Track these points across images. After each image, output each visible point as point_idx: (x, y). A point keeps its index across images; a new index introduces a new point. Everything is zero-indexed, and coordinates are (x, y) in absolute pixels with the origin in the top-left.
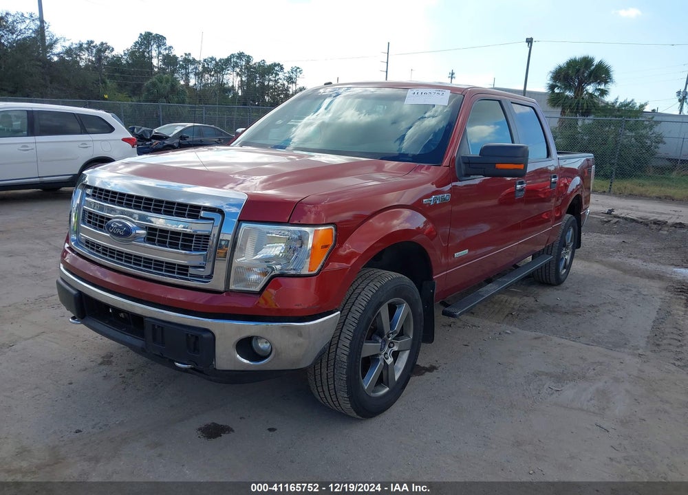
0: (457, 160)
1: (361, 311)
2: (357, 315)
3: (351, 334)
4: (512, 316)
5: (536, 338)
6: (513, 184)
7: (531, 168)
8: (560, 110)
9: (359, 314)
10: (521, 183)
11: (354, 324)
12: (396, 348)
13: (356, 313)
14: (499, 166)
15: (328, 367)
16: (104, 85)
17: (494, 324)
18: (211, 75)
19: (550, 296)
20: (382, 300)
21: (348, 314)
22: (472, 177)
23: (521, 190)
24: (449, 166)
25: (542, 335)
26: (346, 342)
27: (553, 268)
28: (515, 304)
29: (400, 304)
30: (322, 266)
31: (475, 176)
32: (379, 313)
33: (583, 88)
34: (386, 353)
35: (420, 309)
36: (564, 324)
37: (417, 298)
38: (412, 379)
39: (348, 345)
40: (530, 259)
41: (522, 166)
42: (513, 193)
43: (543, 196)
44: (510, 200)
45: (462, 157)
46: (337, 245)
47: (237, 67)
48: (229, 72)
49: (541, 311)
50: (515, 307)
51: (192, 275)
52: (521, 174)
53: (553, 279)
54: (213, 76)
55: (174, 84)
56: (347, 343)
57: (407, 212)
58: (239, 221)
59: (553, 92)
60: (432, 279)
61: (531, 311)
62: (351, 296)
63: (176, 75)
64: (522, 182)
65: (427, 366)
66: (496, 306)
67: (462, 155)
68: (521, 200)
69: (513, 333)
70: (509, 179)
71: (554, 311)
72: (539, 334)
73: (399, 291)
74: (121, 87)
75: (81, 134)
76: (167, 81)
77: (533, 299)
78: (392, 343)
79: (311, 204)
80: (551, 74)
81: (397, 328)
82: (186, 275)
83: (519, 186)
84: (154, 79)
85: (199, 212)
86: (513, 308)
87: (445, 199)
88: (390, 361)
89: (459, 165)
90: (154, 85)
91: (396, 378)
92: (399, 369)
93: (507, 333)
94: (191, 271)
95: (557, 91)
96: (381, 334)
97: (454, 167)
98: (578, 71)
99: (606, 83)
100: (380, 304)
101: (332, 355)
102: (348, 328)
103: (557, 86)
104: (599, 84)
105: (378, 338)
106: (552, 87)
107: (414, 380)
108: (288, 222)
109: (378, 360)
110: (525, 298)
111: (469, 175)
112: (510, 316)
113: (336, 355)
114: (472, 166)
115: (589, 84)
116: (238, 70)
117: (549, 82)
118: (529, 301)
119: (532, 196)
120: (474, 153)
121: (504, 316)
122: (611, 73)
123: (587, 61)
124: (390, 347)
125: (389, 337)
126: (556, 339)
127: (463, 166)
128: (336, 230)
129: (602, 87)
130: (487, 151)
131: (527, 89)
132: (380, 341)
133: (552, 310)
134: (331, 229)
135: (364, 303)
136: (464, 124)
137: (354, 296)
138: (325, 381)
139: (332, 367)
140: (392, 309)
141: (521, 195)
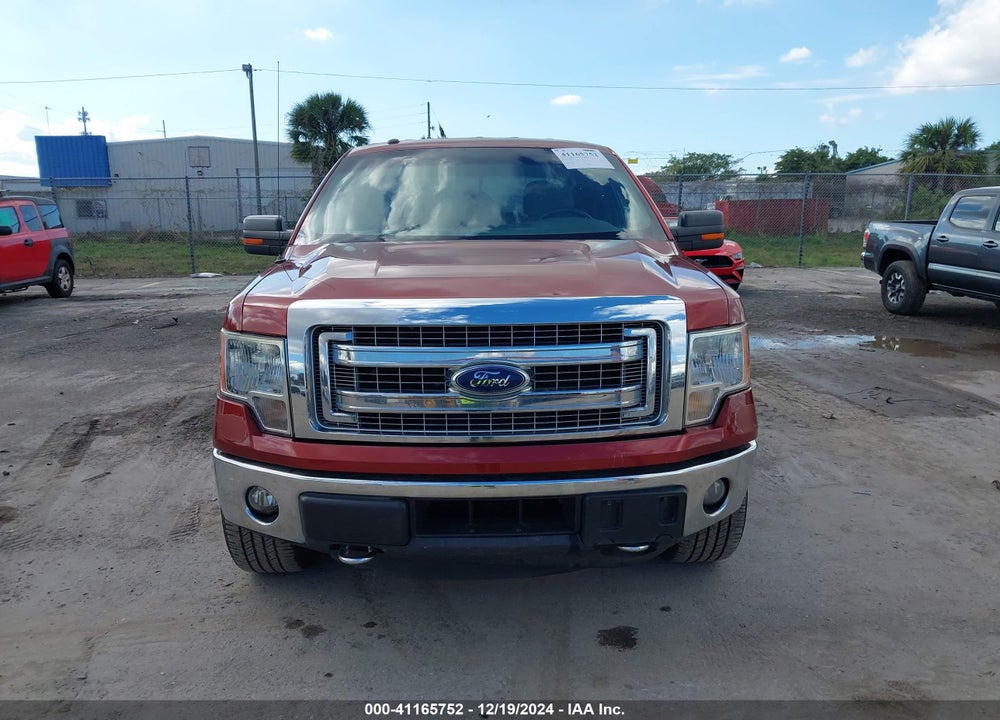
8: (310, 166)
33: (335, 136)
59: (297, 141)
80: (289, 117)
85: (620, 331)
95: (302, 139)
98: (326, 113)
99: (361, 129)
103: (301, 133)
104: (353, 130)
106: (295, 135)
108: (728, 324)
115: (342, 130)
117: (288, 128)
122: (366, 116)
123: (333, 100)
129: (357, 133)
131: (258, 139)
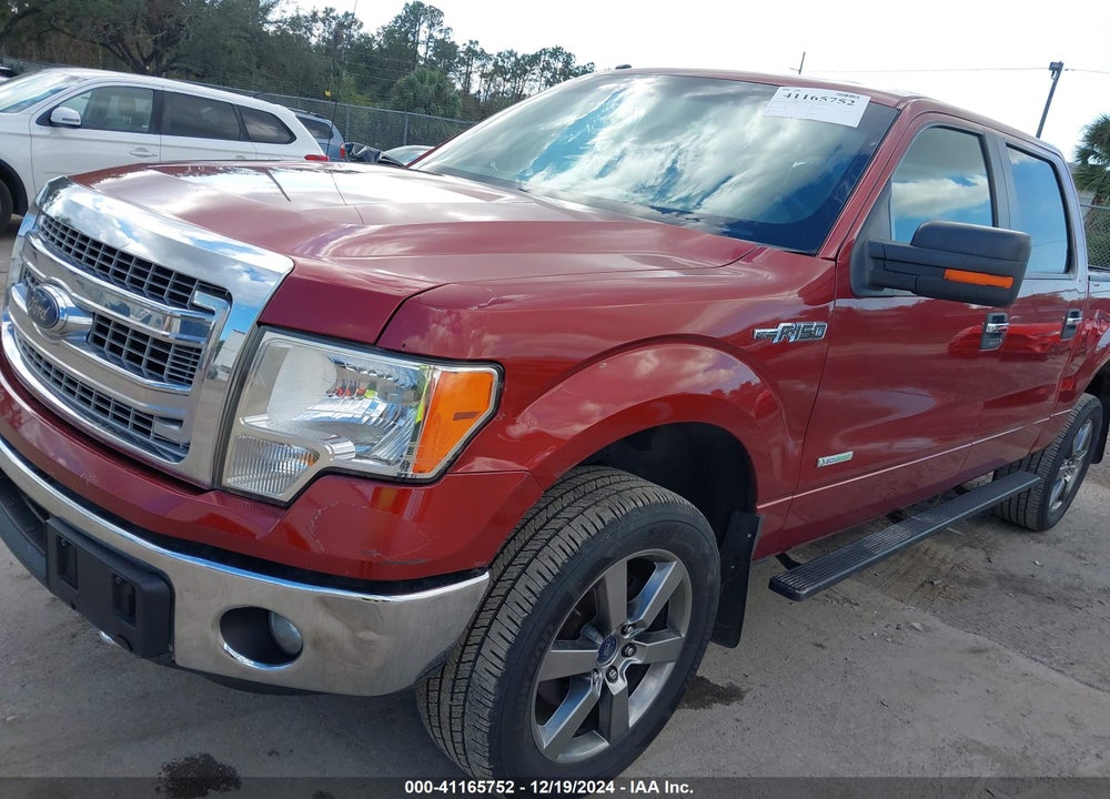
0: (855, 251)
1: (550, 577)
2: (539, 585)
3: (514, 628)
4: (934, 587)
5: (975, 651)
6: (981, 319)
7: (1025, 291)
8: (1093, 195)
9: (542, 583)
10: (998, 320)
11: (527, 607)
12: (637, 661)
13: (536, 581)
14: (953, 275)
15: (452, 693)
16: (336, 78)
17: (890, 602)
18: (505, 79)
19: (1019, 553)
20: (609, 554)
21: (519, 577)
22: (887, 291)
23: (996, 335)
24: (835, 260)
25: (990, 643)
26: (498, 646)
27: (1036, 499)
28: (943, 561)
29: (665, 561)
30: (451, 463)
31: (896, 292)
32: (603, 580)
34: (614, 668)
35: (714, 574)
36: (1042, 624)
37: (707, 551)
38: (679, 715)
39: (502, 654)
40: (988, 478)
41: (1007, 282)
42: (978, 336)
43: (1038, 349)
44: (969, 348)
45: (871, 244)
46: (500, 417)
47: (549, 70)
48: (534, 77)
49: (995, 585)
50: (943, 568)
51: (158, 439)
52: (1001, 299)
53: (1032, 519)
54: (508, 81)
55: (442, 87)
56: (502, 648)
57: (709, 354)
58: (259, 323)
59: (1085, 160)
60: (754, 510)
61: (975, 582)
62: (537, 532)
63: (451, 75)
64: (1003, 317)
65: (722, 683)
66: (904, 560)
67: (871, 239)
68: (993, 354)
69: (927, 629)
70: (974, 306)
71: (1024, 591)
72: (983, 640)
73: (663, 534)
74: (362, 85)
75: (239, 140)
76: (432, 81)
77: (982, 555)
78: (631, 645)
79: (442, 307)
80: (1086, 131)
81: (647, 614)
82: (147, 433)
83: (992, 326)
84: (412, 75)
85: (189, 291)
86: (938, 570)
87: (811, 334)
88: (619, 685)
89: (861, 259)
90: (411, 84)
91: (631, 723)
92: (644, 702)
93: (913, 627)
94: (158, 428)
95: (1092, 160)
96: (603, 628)
97: (847, 264)
100: (605, 563)
101: (465, 668)
102: (510, 613)
103: (1094, 153)
105: (593, 634)
106: (1084, 154)
107: (682, 716)
108: (375, 344)
109: (588, 684)
110: (966, 549)
111: (881, 286)
112: (928, 586)
113: (473, 671)
114: (889, 267)
116: (549, 75)
117: (1080, 144)
118: (974, 558)
119: (1017, 347)
120: (901, 238)
121: (915, 585)
124: (624, 654)
125: (624, 633)
126: (1020, 661)
127: (870, 265)
128: (502, 377)
130: (931, 236)
132: (600, 642)
133: (1019, 586)
134: (490, 374)
135: (561, 558)
136: (887, 169)
137: (544, 535)
138: (445, 719)
139: (461, 696)
140: (640, 573)
141: (993, 344)
